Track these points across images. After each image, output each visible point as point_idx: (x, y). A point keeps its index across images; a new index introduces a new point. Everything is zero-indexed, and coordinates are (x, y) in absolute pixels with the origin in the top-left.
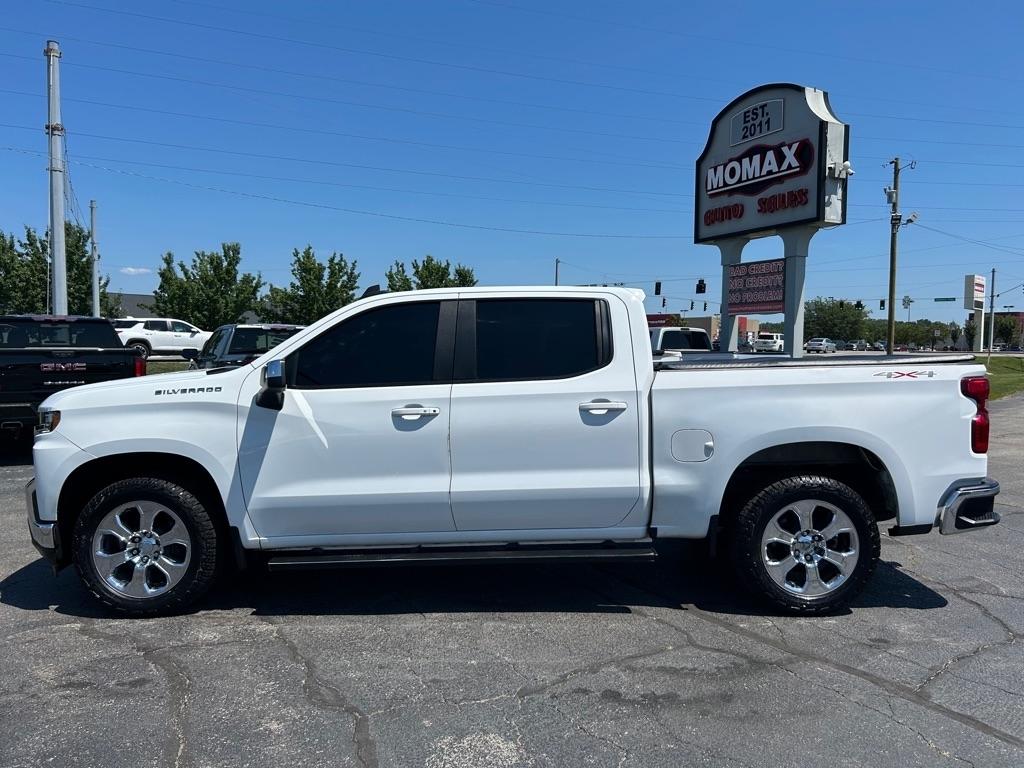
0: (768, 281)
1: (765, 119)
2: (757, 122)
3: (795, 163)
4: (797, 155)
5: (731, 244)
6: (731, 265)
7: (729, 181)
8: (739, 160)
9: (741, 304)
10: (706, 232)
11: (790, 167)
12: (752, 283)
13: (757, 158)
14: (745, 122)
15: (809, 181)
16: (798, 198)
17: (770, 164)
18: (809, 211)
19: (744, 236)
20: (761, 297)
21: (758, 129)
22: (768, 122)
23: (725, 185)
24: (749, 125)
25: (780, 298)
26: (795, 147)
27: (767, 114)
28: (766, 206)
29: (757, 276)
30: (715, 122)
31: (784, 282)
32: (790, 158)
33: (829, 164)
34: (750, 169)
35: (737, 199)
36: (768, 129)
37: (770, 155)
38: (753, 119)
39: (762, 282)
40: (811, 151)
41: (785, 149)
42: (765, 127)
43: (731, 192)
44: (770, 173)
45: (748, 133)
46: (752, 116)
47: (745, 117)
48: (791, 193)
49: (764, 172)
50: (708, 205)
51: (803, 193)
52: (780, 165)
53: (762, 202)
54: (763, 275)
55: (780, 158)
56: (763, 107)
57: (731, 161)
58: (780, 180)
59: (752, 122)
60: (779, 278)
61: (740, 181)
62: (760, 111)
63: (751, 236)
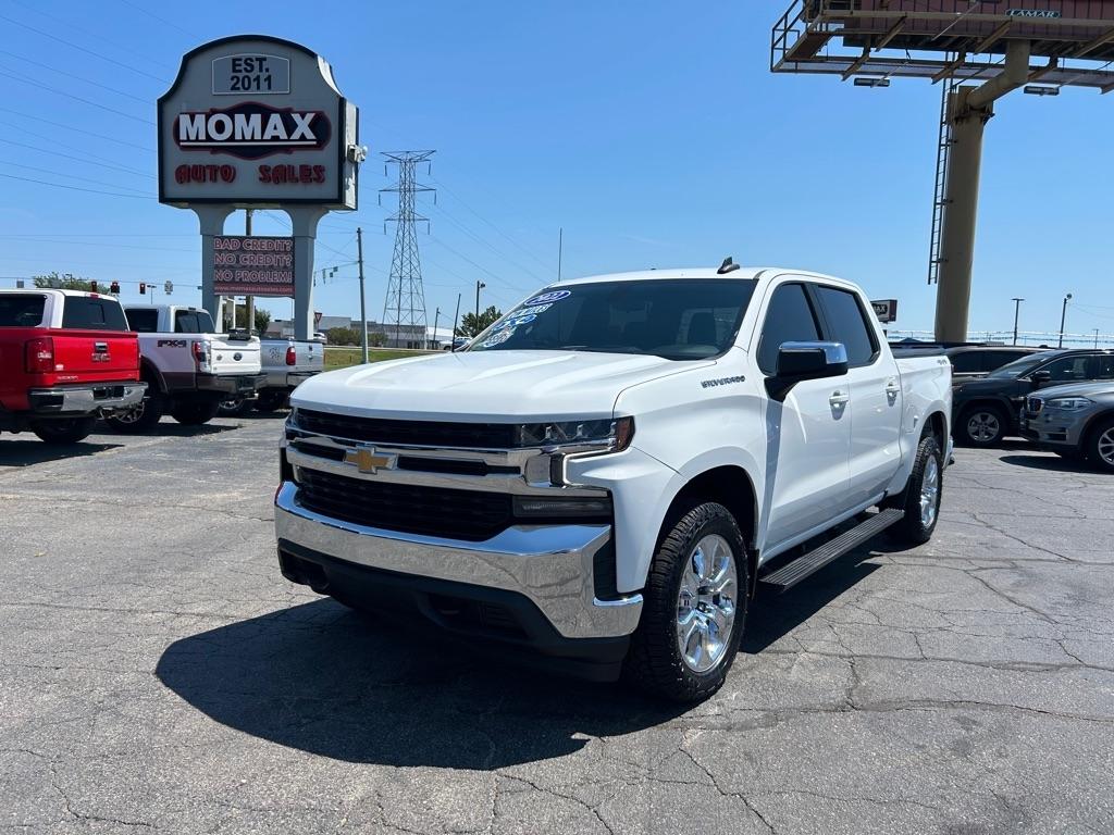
0: (273, 260)
1: (264, 75)
2: (253, 75)
3: (310, 135)
4: (312, 126)
5: (211, 210)
6: (212, 237)
7: (213, 134)
8: (231, 113)
9: (233, 282)
10: (175, 189)
11: (303, 138)
12: (248, 259)
13: (256, 118)
14: (234, 71)
15: (326, 157)
16: (312, 174)
17: (275, 128)
18: (327, 190)
19: (230, 204)
20: (261, 276)
21: (254, 84)
22: (269, 79)
23: (209, 138)
24: (241, 75)
25: (289, 280)
26: (309, 117)
27: (267, 70)
28: (267, 175)
29: (255, 252)
30: (188, 59)
31: (293, 263)
32: (303, 126)
33: (347, 144)
34: (247, 128)
35: (223, 159)
36: (269, 88)
37: (275, 119)
38: (245, 69)
39: (262, 260)
40: (327, 127)
41: (296, 117)
42: (264, 84)
43: (215, 150)
44: (275, 138)
45: (240, 85)
46: (244, 66)
47: (234, 65)
48: (304, 168)
49: (267, 136)
50: (177, 158)
51: (319, 169)
52: (289, 134)
53: (263, 169)
54: (265, 253)
55: (290, 126)
56: (261, 60)
57: (214, 112)
58: (287, 149)
59: (244, 73)
60: (287, 259)
61: (232, 138)
62: (256, 64)
63: (237, 205)
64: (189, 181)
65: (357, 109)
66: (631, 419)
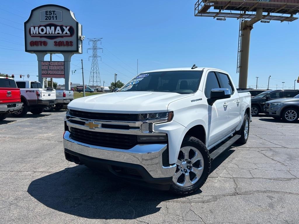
0: (58, 68)
1: (55, 16)
2: (52, 16)
3: (68, 33)
4: (69, 30)
5: (41, 54)
6: (41, 61)
7: (41, 32)
8: (45, 26)
9: (47, 74)
10: (30, 48)
11: (66, 33)
12: (51, 68)
13: (53, 28)
14: (46, 14)
15: (73, 39)
16: (69, 44)
17: (58, 31)
18: (74, 48)
19: (46, 52)
20: (55, 72)
21: (52, 18)
22: (56, 17)
23: (39, 33)
24: (48, 16)
25: (63, 73)
26: (68, 28)
27: (56, 14)
28: (56, 44)
29: (53, 66)
30: (33, 11)
31: (64, 68)
32: (66, 30)
33: (79, 35)
34: (50, 31)
35: (43, 39)
36: (56, 19)
37: (58, 28)
38: (49, 14)
39: (55, 68)
40: (73, 30)
41: (64, 28)
42: (55, 18)
43: (41, 37)
44: (58, 33)
45: (48, 18)
46: (49, 13)
47: (46, 13)
48: (67, 42)
49: (56, 33)
50: (30, 39)
51: (71, 42)
52: (62, 32)
53: (55, 42)
54: (56, 66)
55: (63, 30)
56: (54, 11)
57: (41, 26)
58: (62, 37)
59: (49, 15)
60: (63, 67)
61: (46, 33)
62: (52, 13)
63: (48, 52)
64: (34, 45)
65: (82, 26)
66: (172, 112)
